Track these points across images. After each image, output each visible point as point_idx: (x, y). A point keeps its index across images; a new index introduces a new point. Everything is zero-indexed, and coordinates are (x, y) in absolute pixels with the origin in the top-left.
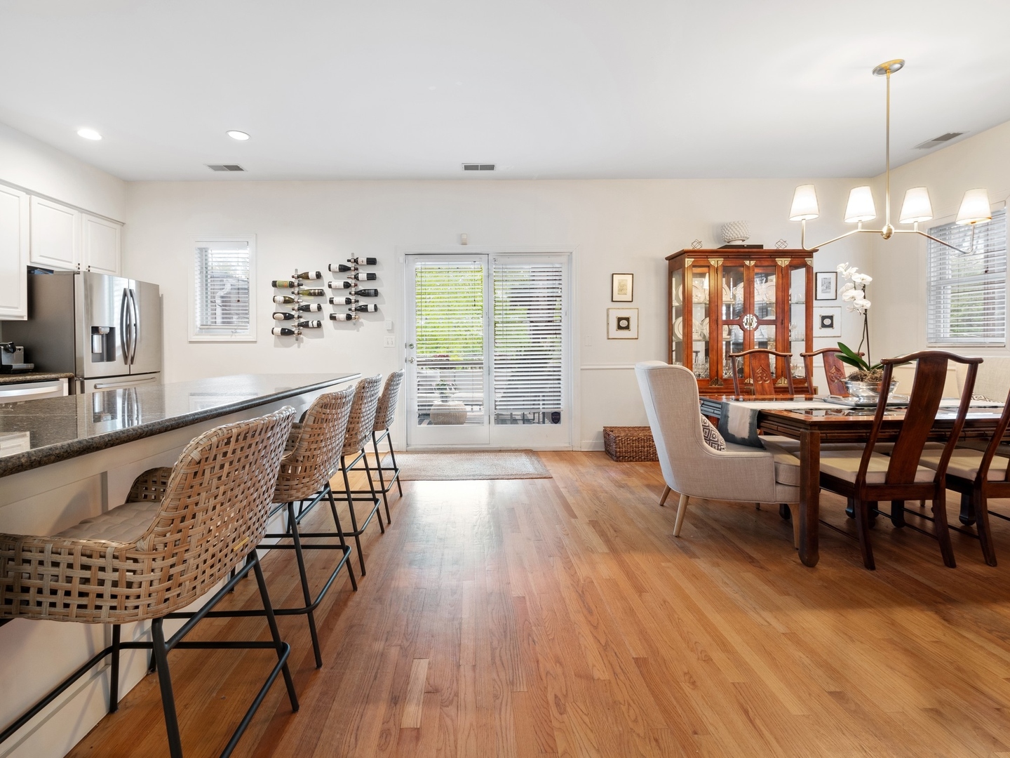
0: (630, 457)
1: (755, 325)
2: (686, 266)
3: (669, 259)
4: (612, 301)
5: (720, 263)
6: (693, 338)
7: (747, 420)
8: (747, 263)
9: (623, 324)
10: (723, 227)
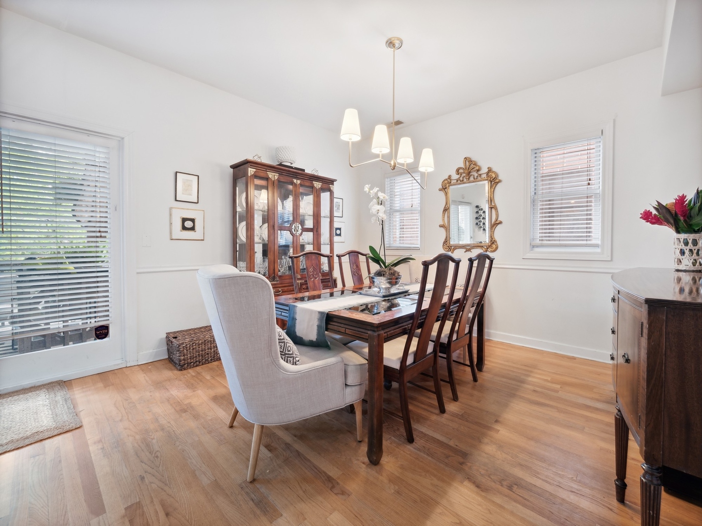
0: (196, 361)
1: (300, 231)
2: (249, 175)
3: (234, 167)
4: (176, 200)
5: (276, 177)
6: (255, 241)
7: (315, 323)
8: (295, 181)
9: (188, 225)
10: (277, 149)
